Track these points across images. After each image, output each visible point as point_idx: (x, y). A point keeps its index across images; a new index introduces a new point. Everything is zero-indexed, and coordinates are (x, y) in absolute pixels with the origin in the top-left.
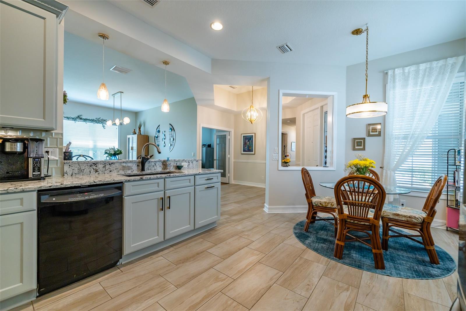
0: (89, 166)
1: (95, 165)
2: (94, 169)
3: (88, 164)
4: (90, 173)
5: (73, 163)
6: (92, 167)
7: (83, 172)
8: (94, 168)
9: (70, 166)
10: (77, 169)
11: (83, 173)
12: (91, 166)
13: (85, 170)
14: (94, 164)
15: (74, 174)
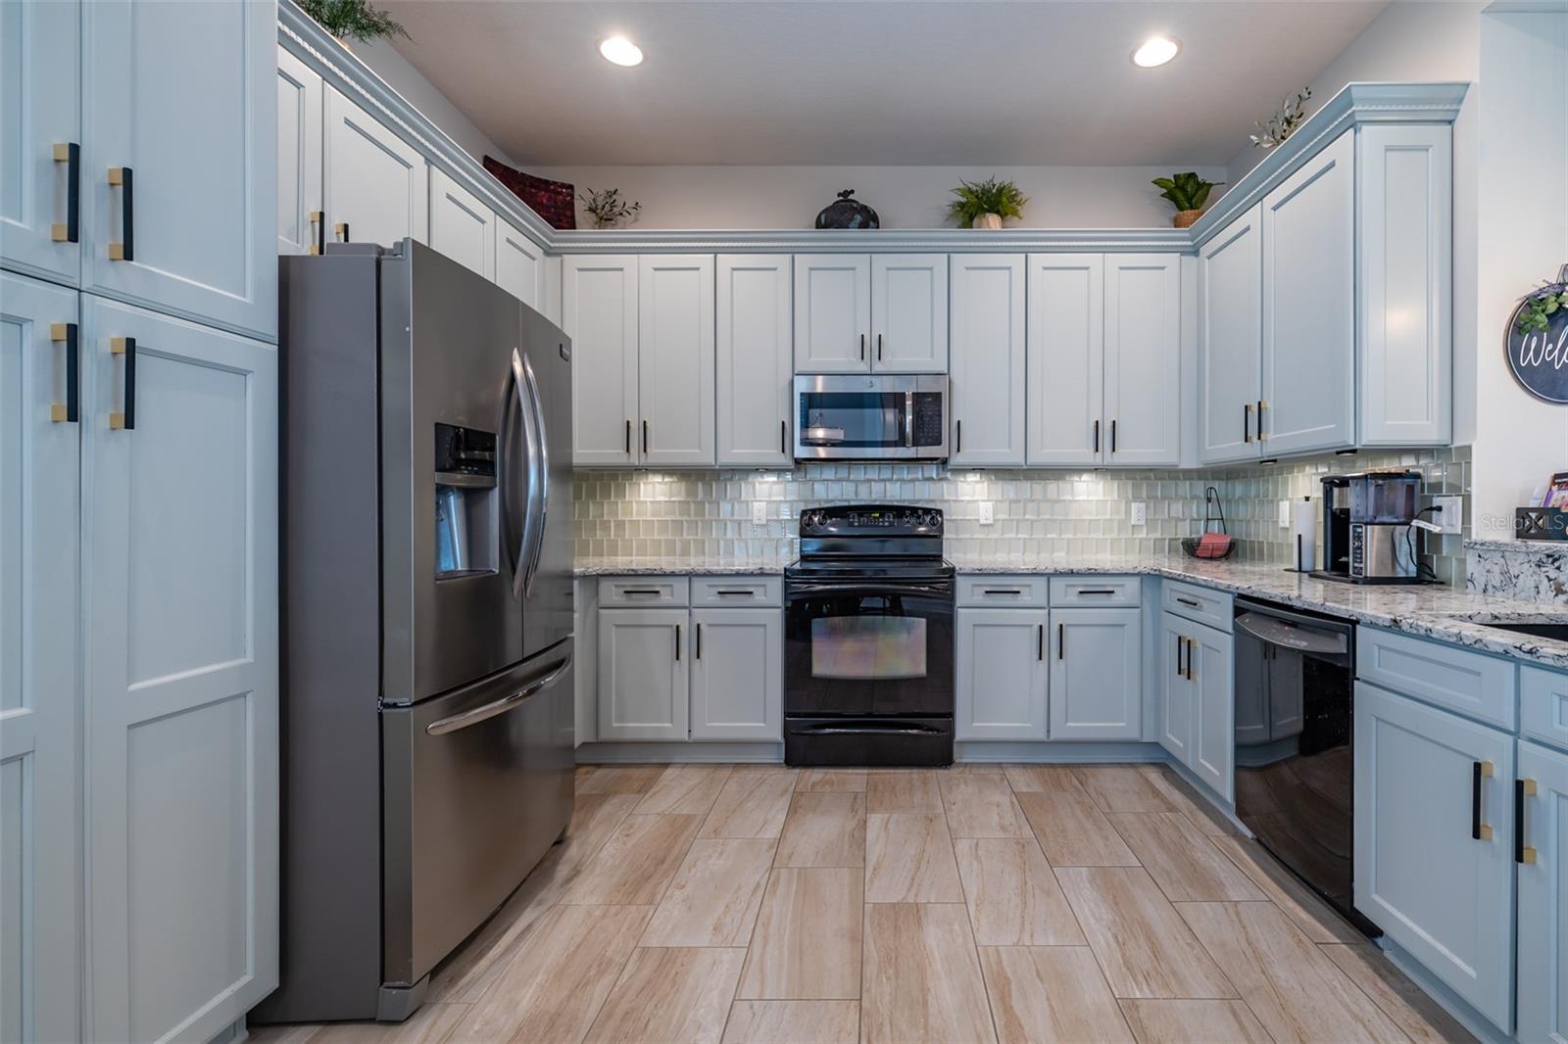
0: (1533, 565)
1: (1553, 563)
2: (1550, 580)
3: (1531, 557)
4: (1538, 592)
5: (1485, 547)
6: (1544, 569)
7: (1515, 585)
8: (1552, 576)
9: (1480, 556)
10: (1499, 571)
11: (1517, 590)
12: (1539, 566)
13: (1522, 576)
14: (1551, 560)
15: (1490, 588)
